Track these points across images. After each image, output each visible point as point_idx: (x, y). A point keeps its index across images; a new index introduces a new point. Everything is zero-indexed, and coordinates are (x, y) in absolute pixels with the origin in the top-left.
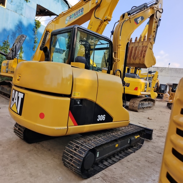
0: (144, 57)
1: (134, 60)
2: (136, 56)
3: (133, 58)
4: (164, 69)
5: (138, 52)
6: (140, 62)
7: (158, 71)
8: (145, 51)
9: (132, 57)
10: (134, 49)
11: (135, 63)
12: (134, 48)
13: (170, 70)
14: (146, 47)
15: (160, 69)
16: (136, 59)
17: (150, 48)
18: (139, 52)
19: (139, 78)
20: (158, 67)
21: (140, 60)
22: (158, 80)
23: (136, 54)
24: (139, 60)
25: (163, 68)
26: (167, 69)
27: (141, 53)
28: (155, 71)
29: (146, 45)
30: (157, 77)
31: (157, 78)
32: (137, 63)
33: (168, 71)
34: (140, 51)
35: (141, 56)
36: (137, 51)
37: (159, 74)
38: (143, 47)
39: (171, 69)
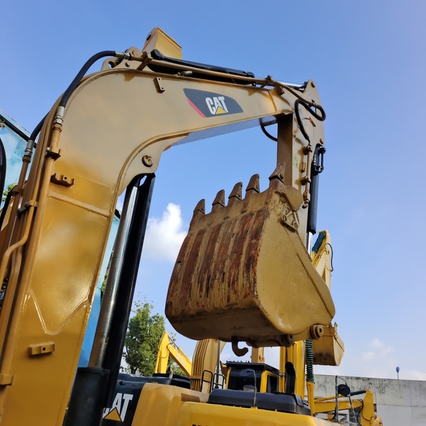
0: (251, 262)
1: (201, 290)
2: (212, 267)
3: (200, 282)
4: (386, 385)
5: (224, 246)
6: (233, 298)
7: (372, 390)
8: (257, 235)
9: (194, 280)
10: (205, 239)
11: (209, 308)
12: (206, 235)
13: (404, 386)
14: (258, 216)
15: (377, 384)
16: (212, 286)
17: (283, 224)
18: (227, 248)
19: (308, 412)
20: (369, 379)
21: (232, 284)
22: (378, 419)
23: (215, 257)
24: (225, 285)
25: (385, 380)
26: (394, 383)
27: (237, 251)
28: (362, 389)
29: (259, 208)
30: (373, 408)
31: (375, 413)
32: (217, 305)
33: (400, 388)
34: (233, 239)
35: (238, 265)
36: (217, 246)
37: (377, 398)
38: (245, 220)
39: (407, 384)
